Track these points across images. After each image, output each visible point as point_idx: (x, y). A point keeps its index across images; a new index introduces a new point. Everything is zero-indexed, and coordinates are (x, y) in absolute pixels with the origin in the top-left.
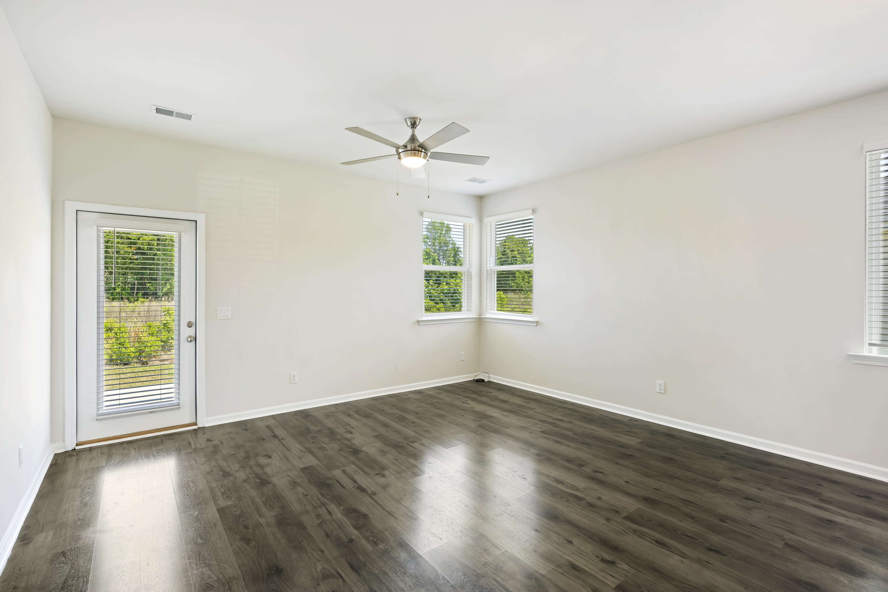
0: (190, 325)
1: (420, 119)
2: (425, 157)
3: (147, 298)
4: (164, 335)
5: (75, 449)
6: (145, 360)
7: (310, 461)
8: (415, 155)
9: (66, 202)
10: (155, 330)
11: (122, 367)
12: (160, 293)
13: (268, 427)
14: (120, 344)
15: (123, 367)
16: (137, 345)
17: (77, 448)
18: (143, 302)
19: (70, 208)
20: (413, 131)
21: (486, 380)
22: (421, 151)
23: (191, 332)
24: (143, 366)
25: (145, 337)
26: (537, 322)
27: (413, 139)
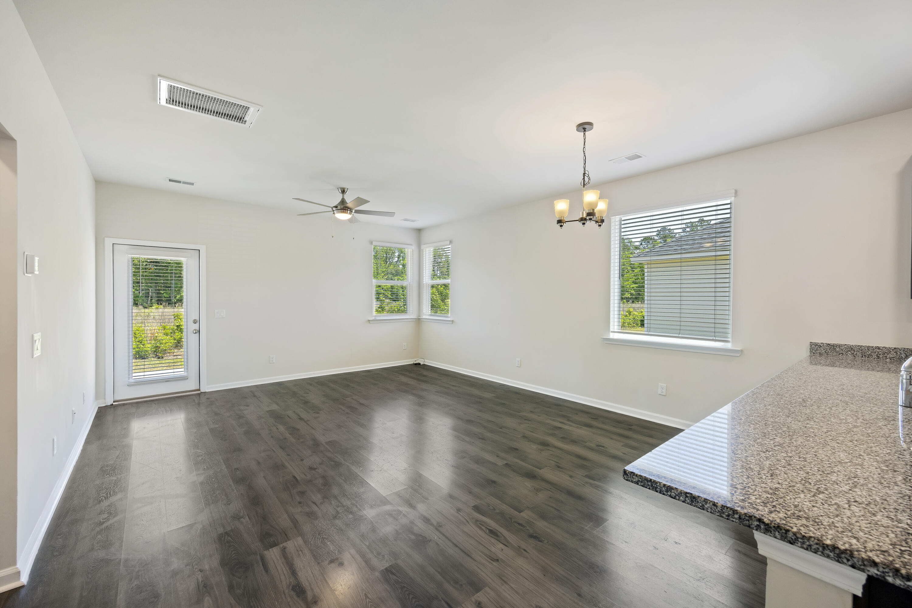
0: (195, 322)
1: (347, 189)
2: (350, 214)
3: (161, 304)
4: (177, 335)
5: (112, 404)
6: (160, 355)
7: (275, 407)
8: (343, 212)
9: (106, 239)
10: (169, 331)
11: (140, 361)
12: (174, 300)
13: (251, 391)
14: (138, 342)
15: (142, 361)
16: (153, 342)
17: (114, 404)
18: (157, 308)
19: (108, 242)
20: (343, 196)
21: (422, 363)
22: (348, 210)
23: (196, 326)
24: (159, 359)
25: (161, 336)
26: (453, 321)
27: (343, 202)
